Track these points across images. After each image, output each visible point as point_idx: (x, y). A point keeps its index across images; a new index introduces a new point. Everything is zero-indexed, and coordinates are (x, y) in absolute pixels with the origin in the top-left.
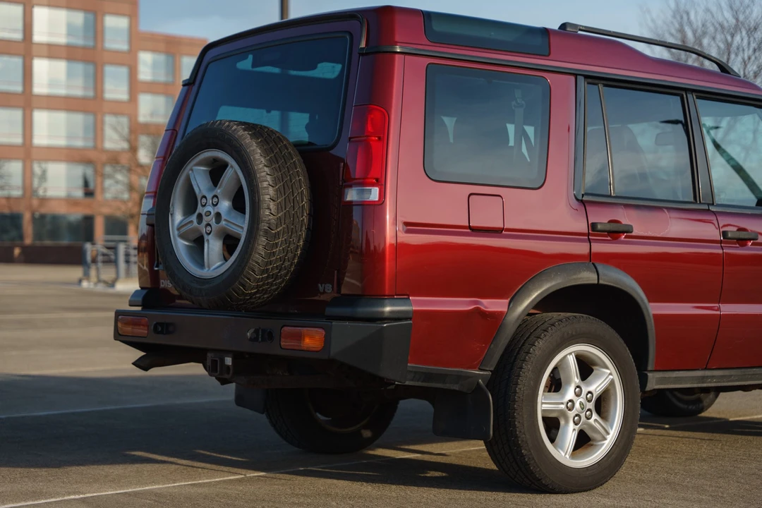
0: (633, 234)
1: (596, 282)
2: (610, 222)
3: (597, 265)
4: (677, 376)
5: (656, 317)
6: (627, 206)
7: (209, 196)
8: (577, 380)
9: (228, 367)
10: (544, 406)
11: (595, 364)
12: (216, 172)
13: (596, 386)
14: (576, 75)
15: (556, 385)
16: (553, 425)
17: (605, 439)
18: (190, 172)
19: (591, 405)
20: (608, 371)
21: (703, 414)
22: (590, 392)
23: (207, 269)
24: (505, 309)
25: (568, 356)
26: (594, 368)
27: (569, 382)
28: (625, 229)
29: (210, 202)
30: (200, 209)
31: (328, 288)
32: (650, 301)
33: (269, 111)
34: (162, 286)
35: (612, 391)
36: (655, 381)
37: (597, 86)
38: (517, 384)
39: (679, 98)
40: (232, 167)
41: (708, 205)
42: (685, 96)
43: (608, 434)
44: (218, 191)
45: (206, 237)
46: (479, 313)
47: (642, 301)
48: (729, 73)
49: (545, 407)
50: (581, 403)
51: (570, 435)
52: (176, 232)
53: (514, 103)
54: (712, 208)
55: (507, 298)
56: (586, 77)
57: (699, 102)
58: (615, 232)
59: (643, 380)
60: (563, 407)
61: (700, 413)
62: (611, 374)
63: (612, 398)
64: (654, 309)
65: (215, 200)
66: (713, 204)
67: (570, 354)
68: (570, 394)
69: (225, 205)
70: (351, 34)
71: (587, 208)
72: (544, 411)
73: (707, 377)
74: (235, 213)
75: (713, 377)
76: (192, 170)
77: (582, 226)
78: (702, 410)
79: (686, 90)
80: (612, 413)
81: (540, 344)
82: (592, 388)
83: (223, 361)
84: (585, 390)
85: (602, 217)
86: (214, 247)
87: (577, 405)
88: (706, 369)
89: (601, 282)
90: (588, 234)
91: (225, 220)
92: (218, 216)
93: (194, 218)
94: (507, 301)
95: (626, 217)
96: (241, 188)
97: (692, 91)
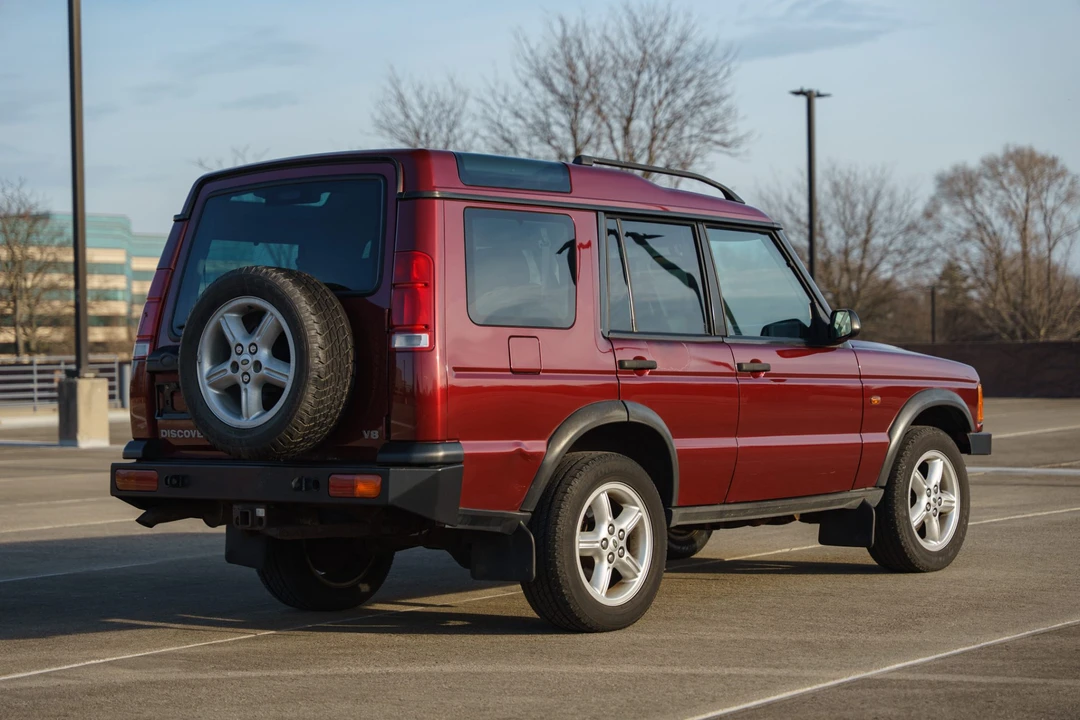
0: (657, 370)
1: (626, 420)
2: (636, 358)
3: (626, 402)
4: (698, 511)
5: (680, 452)
6: (649, 342)
7: (246, 344)
8: (610, 518)
9: (261, 518)
11: (624, 502)
12: (251, 319)
13: (627, 523)
14: (597, 211)
15: (590, 524)
16: (589, 563)
17: (636, 576)
18: (221, 319)
19: (623, 543)
20: (637, 509)
21: (695, 556)
22: (621, 530)
23: (245, 419)
24: (543, 449)
25: (601, 496)
26: (623, 505)
27: (602, 521)
28: (651, 366)
29: (246, 350)
30: (234, 357)
31: (375, 434)
32: (674, 437)
33: (256, 244)
34: (162, 435)
35: (640, 529)
36: (679, 517)
37: (616, 221)
38: (556, 524)
39: (690, 228)
40: (272, 314)
41: (722, 337)
42: (696, 227)
43: (639, 571)
44: (256, 339)
45: (243, 386)
46: (521, 453)
47: (668, 437)
48: (734, 200)
49: (582, 546)
50: (614, 542)
51: (604, 573)
52: (206, 381)
53: (540, 242)
54: (726, 340)
55: (544, 439)
56: (606, 212)
57: (709, 231)
58: (640, 369)
59: (669, 516)
60: (598, 545)
61: (693, 554)
62: (640, 511)
63: (641, 536)
64: (677, 444)
65: (253, 348)
66: (726, 336)
67: (603, 492)
68: (603, 532)
69: (264, 354)
70: (384, 177)
71: (614, 346)
72: (581, 550)
73: (726, 512)
74: (276, 362)
75: (731, 511)
76: (223, 317)
77: (608, 362)
78: (695, 551)
79: (697, 221)
80: (641, 550)
81: (576, 483)
82: (623, 526)
83: (254, 512)
84: (617, 528)
85: (627, 355)
86: (251, 396)
87: (611, 543)
88: (724, 503)
89: (631, 419)
90: (617, 372)
91: (266, 369)
92: (258, 365)
93: (227, 366)
94: (544, 442)
95: (651, 354)
96: (282, 335)
97: (703, 221)
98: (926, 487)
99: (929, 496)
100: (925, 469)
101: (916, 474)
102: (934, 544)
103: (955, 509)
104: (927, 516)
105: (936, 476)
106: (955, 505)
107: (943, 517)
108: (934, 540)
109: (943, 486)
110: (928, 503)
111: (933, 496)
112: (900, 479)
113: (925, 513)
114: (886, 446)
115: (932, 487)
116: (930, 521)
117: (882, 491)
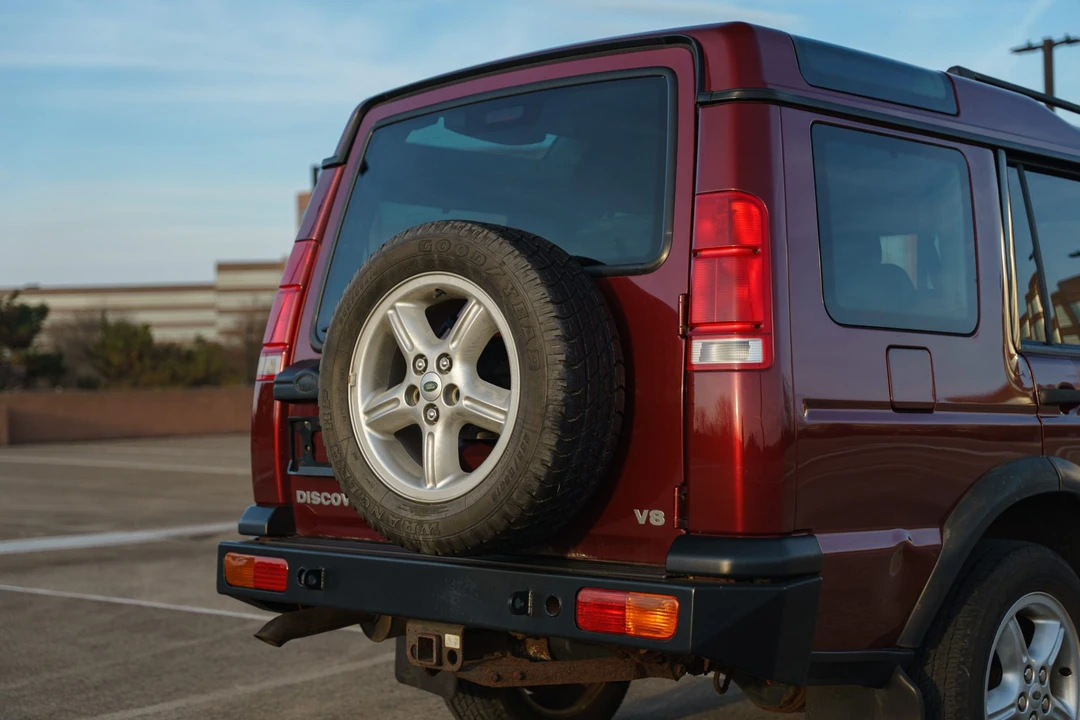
2: (1062, 386)
3: (1053, 459)
7: (431, 356)
9: (452, 653)
12: (443, 313)
14: (995, 149)
18: (390, 312)
23: (430, 485)
25: (1009, 624)
29: (432, 365)
30: (412, 378)
31: (658, 518)
34: (299, 500)
40: (479, 302)
44: (452, 346)
45: (426, 428)
46: (907, 549)
52: (363, 418)
55: (935, 524)
56: (1007, 151)
58: (1069, 404)
65: (445, 362)
69: (459, 375)
70: (673, 72)
71: (1032, 365)
74: (485, 386)
76: (393, 308)
83: (441, 641)
86: (438, 442)
87: (1031, 697)
89: (1063, 487)
91: (467, 398)
92: (451, 391)
93: (400, 393)
96: (497, 341)
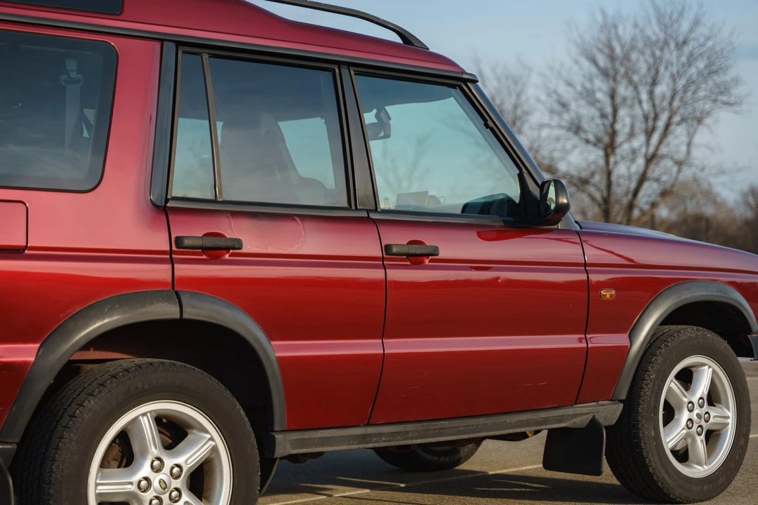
0: (244, 250)
1: (178, 316)
2: (207, 235)
3: (182, 293)
4: (324, 436)
5: (281, 360)
8: (154, 451)
10: (99, 487)
11: (191, 427)
13: (189, 457)
14: (162, 41)
19: (179, 483)
20: (208, 436)
22: (178, 466)
24: (32, 359)
26: (189, 431)
27: (145, 452)
28: (229, 244)
32: (269, 339)
35: (216, 462)
36: (288, 444)
37: (199, 57)
38: (54, 460)
39: (330, 74)
41: (368, 211)
42: (337, 71)
47: (257, 340)
48: (413, 45)
49: (101, 489)
50: (161, 481)
53: (65, 77)
54: (373, 216)
56: (179, 44)
57: (357, 79)
58: (215, 250)
59: (266, 443)
60: (133, 488)
62: (212, 439)
63: (217, 470)
64: (275, 351)
66: (376, 210)
67: (144, 414)
68: (145, 470)
71: (169, 217)
72: (98, 495)
73: (371, 435)
75: (380, 435)
77: (160, 242)
79: (339, 63)
81: (91, 403)
82: (180, 460)
84: (169, 462)
85: (193, 231)
87: (156, 484)
88: (368, 424)
89: (185, 316)
90: (171, 252)
94: (35, 346)
95: (233, 230)
97: (349, 65)
98: (686, 400)
99: (691, 411)
100: (686, 378)
101: (672, 384)
102: (699, 470)
103: (730, 426)
104: (688, 435)
105: (702, 387)
106: (730, 421)
107: (712, 436)
108: (700, 464)
109: (713, 398)
110: (690, 420)
111: (697, 411)
112: (647, 390)
113: (684, 431)
114: (625, 350)
115: (695, 399)
116: (694, 441)
117: (621, 406)
